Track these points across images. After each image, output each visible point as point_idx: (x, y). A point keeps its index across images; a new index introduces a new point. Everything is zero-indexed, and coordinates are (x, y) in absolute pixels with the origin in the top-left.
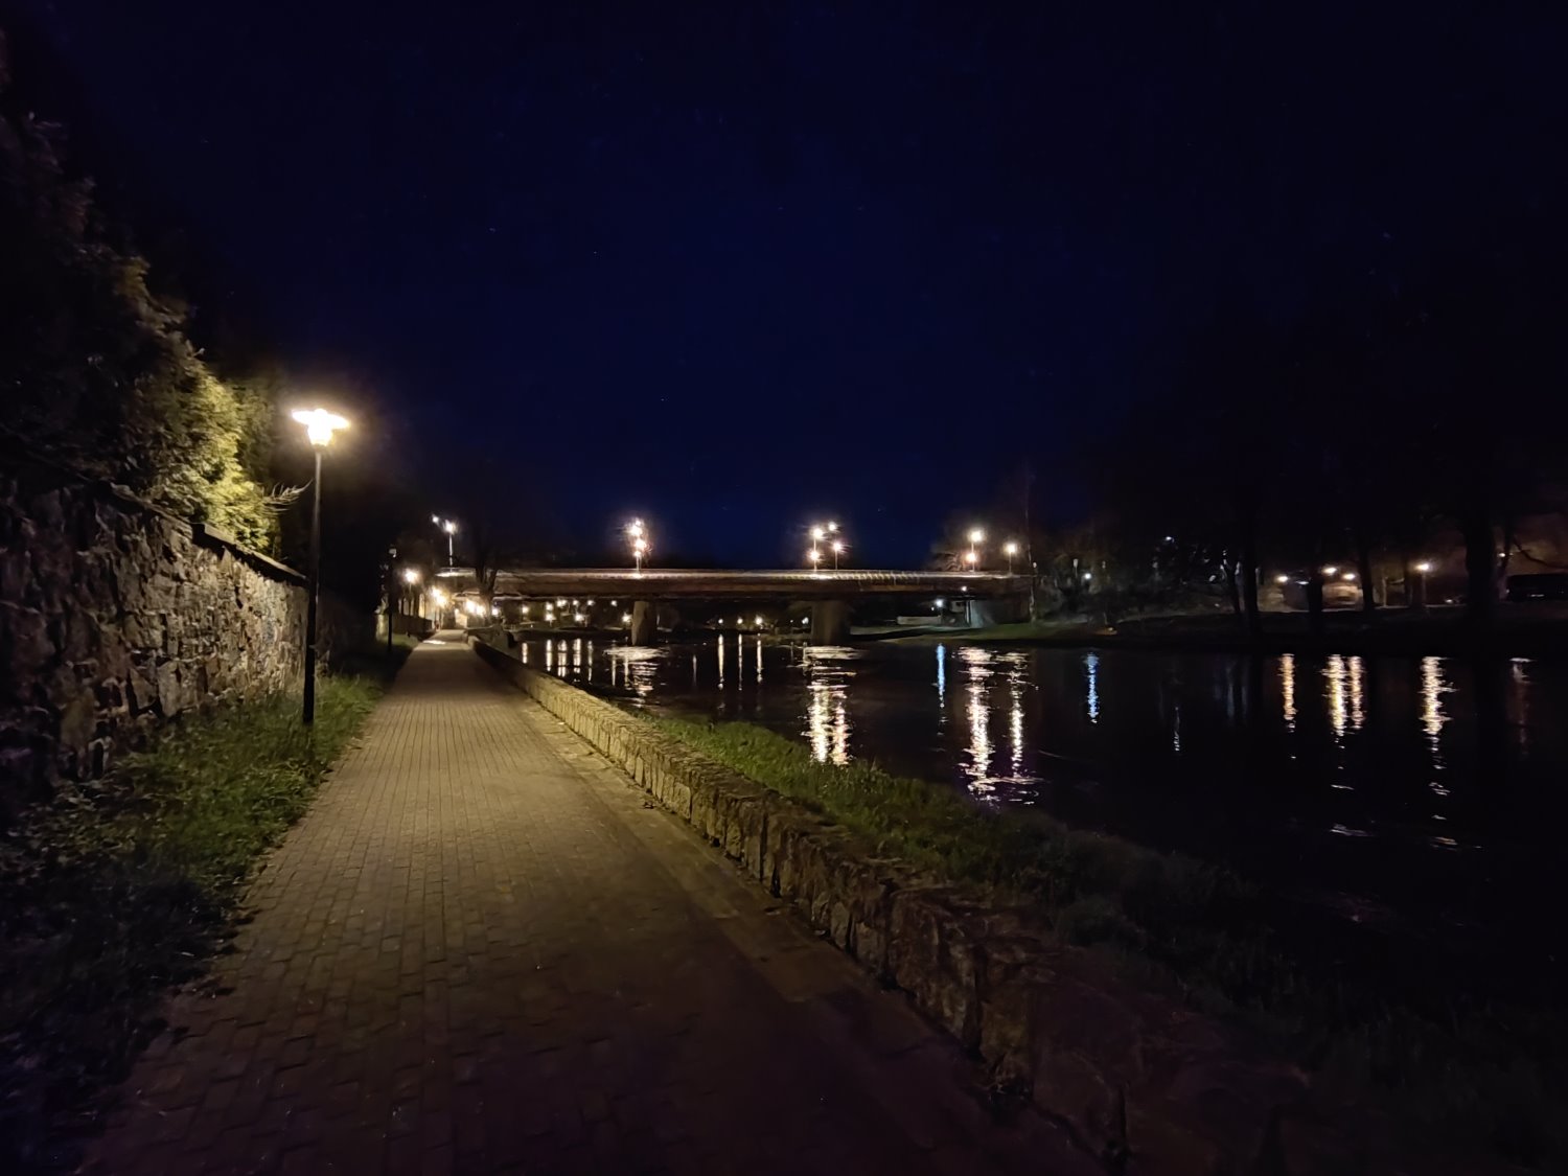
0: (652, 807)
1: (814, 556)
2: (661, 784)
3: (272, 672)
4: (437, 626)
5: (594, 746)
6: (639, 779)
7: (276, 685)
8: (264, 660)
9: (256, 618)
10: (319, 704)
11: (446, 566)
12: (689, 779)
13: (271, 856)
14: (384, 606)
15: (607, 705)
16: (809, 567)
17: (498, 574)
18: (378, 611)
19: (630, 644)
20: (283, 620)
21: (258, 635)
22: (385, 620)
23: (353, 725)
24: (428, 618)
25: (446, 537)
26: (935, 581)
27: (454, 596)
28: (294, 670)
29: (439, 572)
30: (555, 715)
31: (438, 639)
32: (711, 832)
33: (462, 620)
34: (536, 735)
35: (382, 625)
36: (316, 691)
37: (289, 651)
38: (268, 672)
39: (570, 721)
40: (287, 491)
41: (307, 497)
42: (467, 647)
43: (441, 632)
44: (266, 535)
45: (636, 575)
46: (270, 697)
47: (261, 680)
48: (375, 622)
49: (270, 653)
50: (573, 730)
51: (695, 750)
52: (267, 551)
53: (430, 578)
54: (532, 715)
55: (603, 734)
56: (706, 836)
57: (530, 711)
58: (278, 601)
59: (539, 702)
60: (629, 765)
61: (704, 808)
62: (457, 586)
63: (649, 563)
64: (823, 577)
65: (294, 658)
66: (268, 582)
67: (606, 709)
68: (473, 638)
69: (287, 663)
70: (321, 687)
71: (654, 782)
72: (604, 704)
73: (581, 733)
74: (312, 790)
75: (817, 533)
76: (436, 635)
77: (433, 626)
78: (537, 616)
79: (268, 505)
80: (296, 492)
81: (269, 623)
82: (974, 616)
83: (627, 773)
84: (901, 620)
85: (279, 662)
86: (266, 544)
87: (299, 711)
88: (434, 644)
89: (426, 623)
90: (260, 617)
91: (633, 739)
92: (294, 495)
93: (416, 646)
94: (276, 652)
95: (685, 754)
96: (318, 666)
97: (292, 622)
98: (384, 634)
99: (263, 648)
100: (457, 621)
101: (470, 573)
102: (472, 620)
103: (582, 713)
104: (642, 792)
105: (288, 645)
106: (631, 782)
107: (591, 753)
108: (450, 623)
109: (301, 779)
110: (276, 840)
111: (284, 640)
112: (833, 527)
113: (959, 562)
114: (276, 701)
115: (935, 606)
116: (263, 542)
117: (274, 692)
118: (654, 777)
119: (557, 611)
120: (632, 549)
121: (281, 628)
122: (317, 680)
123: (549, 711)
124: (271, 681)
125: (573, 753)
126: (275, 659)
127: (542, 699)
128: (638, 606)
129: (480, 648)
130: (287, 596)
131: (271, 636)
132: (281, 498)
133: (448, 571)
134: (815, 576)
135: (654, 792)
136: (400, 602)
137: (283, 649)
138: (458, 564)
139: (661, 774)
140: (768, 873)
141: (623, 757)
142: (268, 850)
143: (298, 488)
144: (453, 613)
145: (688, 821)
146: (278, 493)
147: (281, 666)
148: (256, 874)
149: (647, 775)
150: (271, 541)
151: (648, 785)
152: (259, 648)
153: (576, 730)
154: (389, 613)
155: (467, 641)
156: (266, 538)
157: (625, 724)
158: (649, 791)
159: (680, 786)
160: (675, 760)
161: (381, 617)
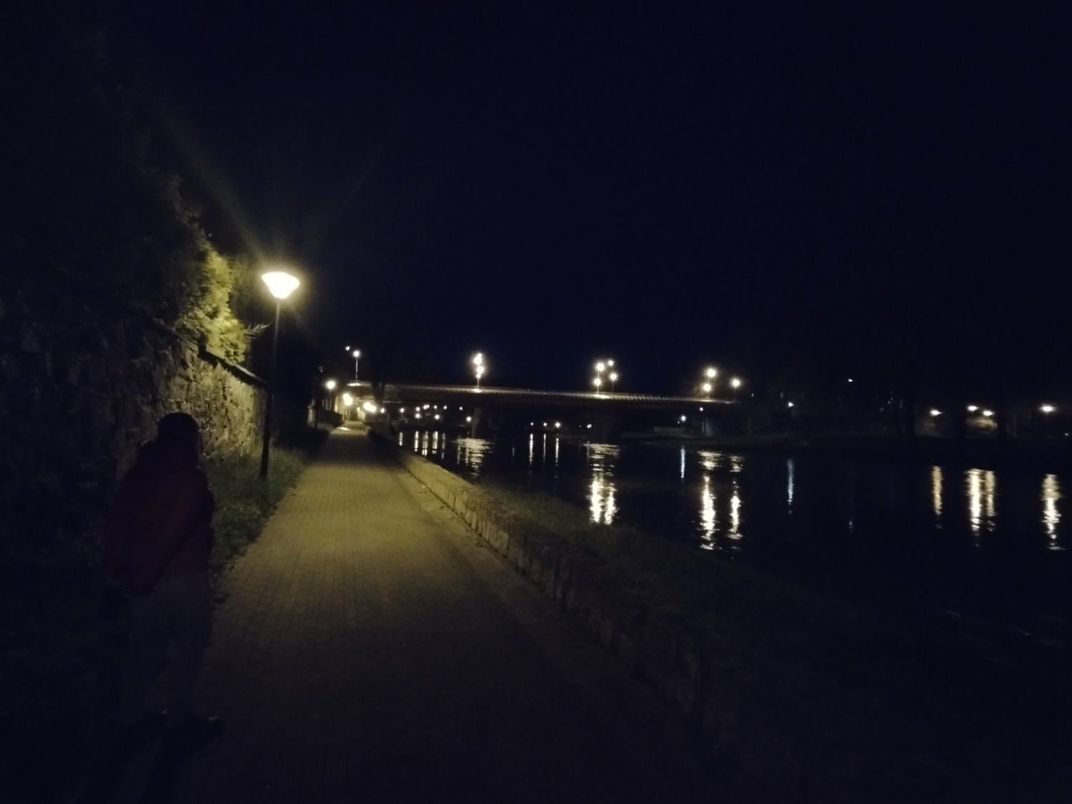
0: (482, 546)
1: (597, 382)
2: (489, 531)
3: (243, 443)
4: (346, 419)
5: (444, 503)
6: (474, 526)
7: (244, 450)
8: (238, 435)
9: (235, 407)
10: (271, 464)
11: (353, 380)
12: (507, 529)
13: (237, 560)
14: (313, 403)
15: (455, 476)
16: (594, 390)
17: (386, 386)
18: (309, 407)
19: (470, 437)
20: (251, 409)
21: (235, 418)
22: (313, 413)
23: (292, 480)
24: (341, 413)
25: (354, 359)
26: (681, 403)
27: (358, 399)
28: (256, 442)
29: (349, 383)
30: (420, 481)
31: (346, 427)
32: (521, 564)
33: (362, 415)
34: (407, 494)
35: (311, 416)
36: (270, 456)
37: (254, 429)
38: (240, 443)
39: (429, 485)
40: (258, 326)
41: (269, 331)
42: (364, 433)
43: (348, 422)
44: (244, 354)
45: (477, 390)
46: (240, 458)
47: (236, 447)
48: (307, 414)
49: (242, 430)
50: (431, 491)
51: (512, 509)
52: (243, 364)
53: (342, 387)
54: (404, 479)
55: (451, 495)
56: (517, 568)
57: (403, 477)
58: (249, 398)
59: (409, 472)
60: (468, 515)
61: (516, 548)
62: (359, 393)
63: (485, 382)
64: (603, 397)
65: (257, 435)
66: (243, 384)
67: (453, 478)
68: (368, 428)
69: (252, 437)
70: (274, 454)
71: (484, 529)
72: (453, 475)
73: (437, 493)
74: (264, 519)
75: (600, 367)
76: (345, 424)
77: (343, 418)
78: (410, 414)
79: (245, 335)
80: (264, 327)
81: (243, 411)
82: (708, 429)
83: (466, 522)
84: (657, 429)
85: (247, 436)
86: (243, 360)
87: (257, 469)
88: (344, 429)
89: (339, 416)
90: (237, 406)
91: (470, 499)
92: (262, 329)
93: (332, 430)
94: (246, 430)
95: (505, 512)
96: (271, 440)
97: (257, 411)
98: (312, 422)
99: (238, 426)
100: (359, 416)
101: (367, 385)
102: (369, 416)
103: (438, 481)
104: (475, 536)
105: (253, 426)
106: (469, 529)
107: (442, 507)
108: (354, 416)
109: (258, 512)
110: (242, 550)
111: (251, 422)
112: (611, 363)
113: (698, 391)
114: (244, 461)
115: (681, 421)
116: (241, 358)
117: (243, 456)
118: (484, 525)
119: (422, 412)
120: (476, 373)
121: (250, 415)
122: (271, 450)
123: (415, 478)
124: (242, 448)
125: (431, 507)
126: (245, 434)
127: (412, 470)
128: (477, 411)
129: (372, 434)
130: (254, 394)
131: (243, 419)
132: (254, 331)
133: (354, 382)
134: (597, 396)
135: (483, 536)
136: (323, 401)
137: (250, 429)
138: (361, 379)
139: (489, 524)
140: (559, 595)
141: (464, 511)
142: (235, 556)
143: (265, 324)
144: (356, 411)
145: (505, 557)
146: (252, 327)
147: (249, 439)
148: (227, 572)
149: (480, 524)
150: (246, 358)
151: (480, 531)
152: (236, 426)
153: (433, 491)
154: (316, 408)
155: (364, 429)
156: (243, 356)
157: (465, 489)
158: (480, 535)
159: (501, 533)
160: (499, 515)
161: (311, 411)
